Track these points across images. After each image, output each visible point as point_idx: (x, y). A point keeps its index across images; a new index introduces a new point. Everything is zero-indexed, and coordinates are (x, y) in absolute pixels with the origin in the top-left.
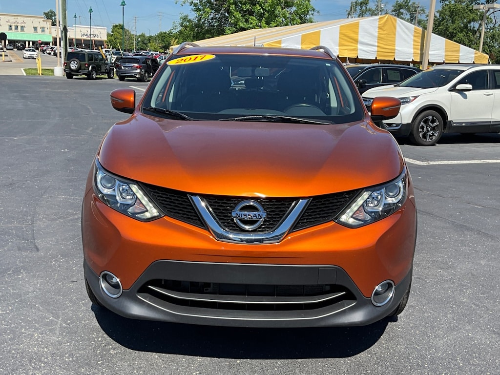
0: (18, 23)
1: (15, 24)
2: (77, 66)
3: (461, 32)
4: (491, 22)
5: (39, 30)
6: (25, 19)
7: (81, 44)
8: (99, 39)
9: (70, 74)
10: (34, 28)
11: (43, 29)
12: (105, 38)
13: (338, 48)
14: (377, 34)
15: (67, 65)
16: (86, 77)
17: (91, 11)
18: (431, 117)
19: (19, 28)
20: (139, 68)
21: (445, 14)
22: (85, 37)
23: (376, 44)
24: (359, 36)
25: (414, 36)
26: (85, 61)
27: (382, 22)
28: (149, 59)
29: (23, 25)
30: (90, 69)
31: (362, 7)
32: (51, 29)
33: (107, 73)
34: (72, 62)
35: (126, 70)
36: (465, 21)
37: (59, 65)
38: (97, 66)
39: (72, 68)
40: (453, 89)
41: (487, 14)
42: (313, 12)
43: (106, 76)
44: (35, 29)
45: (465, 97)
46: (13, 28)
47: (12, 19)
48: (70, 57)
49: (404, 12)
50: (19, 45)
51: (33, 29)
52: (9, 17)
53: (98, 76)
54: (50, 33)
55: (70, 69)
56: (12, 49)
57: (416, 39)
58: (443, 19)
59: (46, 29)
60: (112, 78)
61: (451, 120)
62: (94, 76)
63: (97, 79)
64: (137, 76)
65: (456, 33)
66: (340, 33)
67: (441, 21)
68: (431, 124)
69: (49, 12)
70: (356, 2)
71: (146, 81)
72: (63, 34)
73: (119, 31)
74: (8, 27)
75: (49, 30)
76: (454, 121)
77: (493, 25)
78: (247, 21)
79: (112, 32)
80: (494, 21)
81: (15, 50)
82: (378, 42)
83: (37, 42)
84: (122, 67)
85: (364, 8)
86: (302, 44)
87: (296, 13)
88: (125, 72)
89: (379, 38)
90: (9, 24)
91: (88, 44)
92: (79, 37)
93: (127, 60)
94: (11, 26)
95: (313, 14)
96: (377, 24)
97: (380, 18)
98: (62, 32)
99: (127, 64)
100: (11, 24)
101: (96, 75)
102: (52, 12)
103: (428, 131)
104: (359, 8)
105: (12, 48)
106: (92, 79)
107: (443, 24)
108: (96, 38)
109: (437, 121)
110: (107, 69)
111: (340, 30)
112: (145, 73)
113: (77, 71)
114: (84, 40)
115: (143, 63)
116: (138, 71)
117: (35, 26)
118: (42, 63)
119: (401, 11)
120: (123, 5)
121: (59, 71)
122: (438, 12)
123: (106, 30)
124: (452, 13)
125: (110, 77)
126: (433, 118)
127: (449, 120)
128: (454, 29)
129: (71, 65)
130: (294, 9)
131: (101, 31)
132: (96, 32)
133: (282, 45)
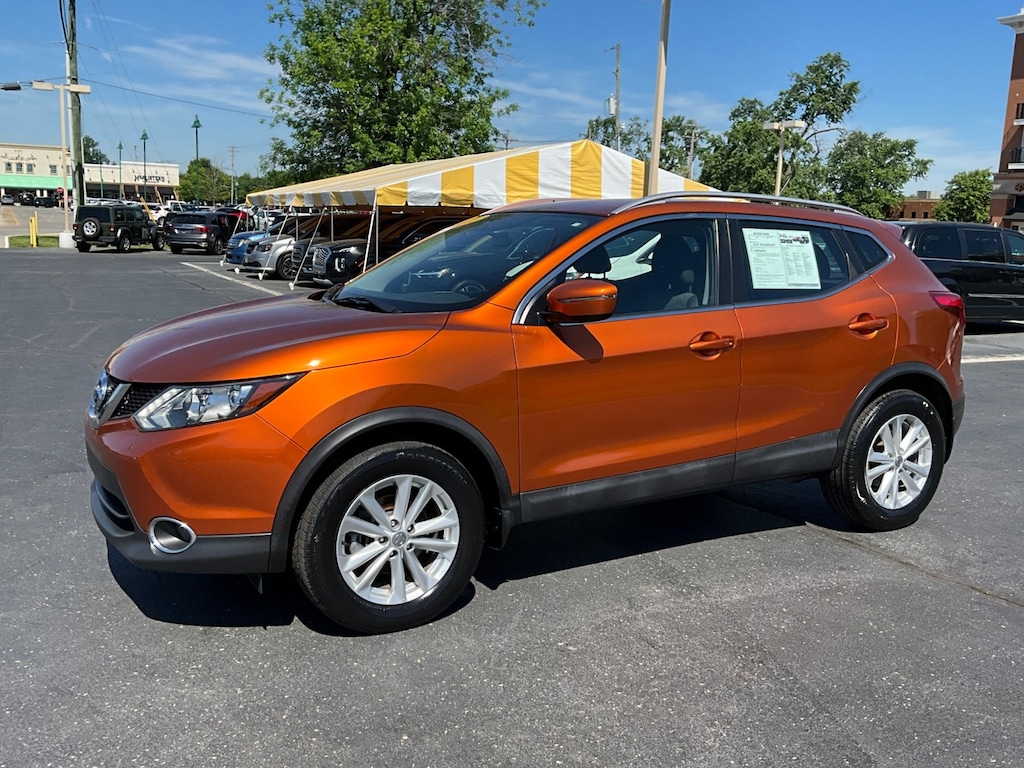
0: (22, 159)
1: (18, 161)
2: (95, 230)
3: (764, 167)
4: (811, 150)
5: (60, 171)
6: (35, 153)
7: (134, 194)
8: (166, 184)
9: (83, 244)
10: (51, 167)
12: (176, 182)
13: (505, 194)
14: (569, 173)
15: (78, 229)
16: (115, 248)
17: (145, 137)
19: (25, 167)
20: (206, 231)
21: (737, 138)
23: (569, 188)
24: (540, 174)
25: (633, 174)
26: (109, 221)
27: (576, 152)
28: (224, 216)
29: (31, 162)
30: (119, 234)
31: (606, 128)
33: (150, 241)
34: (87, 224)
35: (183, 235)
36: (770, 148)
37: (67, 229)
38: (131, 229)
39: (87, 233)
41: (804, 138)
42: (495, 137)
43: (151, 246)
44: (53, 169)
46: (14, 167)
47: (12, 153)
48: (84, 213)
49: (675, 136)
50: (25, 196)
51: (49, 169)
52: (7, 149)
53: (133, 247)
55: (84, 235)
56: (12, 204)
57: (636, 179)
58: (735, 147)
60: (161, 249)
62: (127, 246)
63: (131, 251)
64: (203, 245)
65: (756, 169)
66: (507, 170)
67: (731, 150)
70: (597, 121)
71: (219, 252)
73: (200, 170)
74: (4, 167)
77: (814, 155)
78: (382, 150)
79: (189, 172)
80: (815, 148)
81: (18, 204)
82: (572, 185)
83: (56, 190)
84: (176, 231)
85: (610, 130)
87: (467, 139)
88: (178, 237)
89: (574, 178)
90: (6, 160)
92: (129, 181)
93: (185, 218)
94: (9, 165)
95: (495, 140)
96: (568, 155)
97: (573, 146)
98: (74, 173)
99: (184, 226)
100: (10, 161)
101: (131, 244)
104: (601, 130)
105: (11, 201)
106: (123, 251)
107: (735, 154)
110: (151, 235)
111: (507, 166)
112: (217, 241)
113: (95, 238)
114: (140, 187)
115: (212, 223)
116: (204, 236)
117: (53, 164)
118: (40, 226)
119: (670, 134)
120: (197, 127)
121: (67, 240)
122: (725, 134)
123: (178, 170)
124: (748, 135)
125: (157, 248)
128: (753, 162)
129: (85, 228)
130: (462, 132)
131: (170, 171)
132: (161, 172)
133: (409, 190)
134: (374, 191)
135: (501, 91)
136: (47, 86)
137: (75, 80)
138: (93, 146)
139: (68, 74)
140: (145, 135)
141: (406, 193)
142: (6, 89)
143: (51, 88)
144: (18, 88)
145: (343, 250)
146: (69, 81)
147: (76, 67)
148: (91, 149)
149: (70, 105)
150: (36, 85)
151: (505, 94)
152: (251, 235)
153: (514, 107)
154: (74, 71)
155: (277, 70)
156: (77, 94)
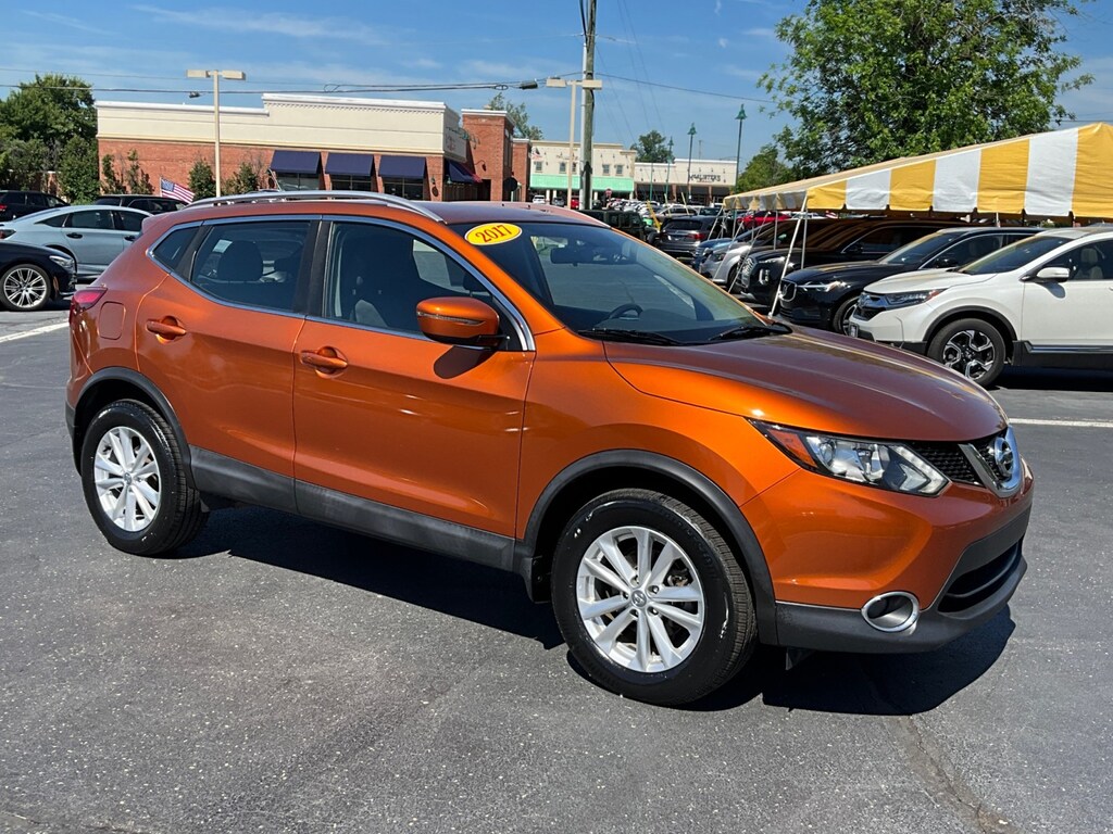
5: (613, 170)
7: (686, 195)
8: (721, 183)
10: (604, 166)
11: (619, 169)
12: (732, 181)
13: (976, 194)
14: (1073, 166)
17: (692, 132)
18: (972, 333)
20: (700, 238)
22: (694, 182)
24: (1030, 168)
27: (1085, 139)
32: (633, 168)
35: (676, 242)
40: (1032, 277)
42: (1058, 118)
45: (1061, 293)
46: (568, 167)
47: (567, 152)
51: (602, 169)
52: (562, 148)
54: (632, 176)
59: (624, 168)
61: (1024, 339)
66: (983, 164)
68: (973, 346)
69: (649, 136)
72: (584, 179)
74: (558, 166)
75: (630, 170)
76: (1033, 343)
82: (1076, 181)
86: (892, 188)
88: (670, 244)
89: (1080, 172)
90: (561, 160)
91: (700, 195)
92: (683, 181)
93: (680, 223)
94: (564, 165)
96: (1074, 143)
97: (1080, 132)
98: (582, 173)
100: (565, 160)
102: (655, 135)
103: (968, 360)
108: (716, 183)
109: (988, 340)
111: (983, 158)
114: (694, 187)
115: (708, 229)
116: (697, 243)
117: (606, 163)
120: (742, 118)
123: (735, 168)
126: (977, 335)
127: (1019, 339)
131: (727, 168)
132: (718, 170)
133: (848, 191)
134: (805, 193)
135: (1069, 59)
136: (560, 83)
137: (591, 74)
138: (660, 142)
139: (584, 69)
140: (693, 129)
141: (844, 194)
142: (524, 88)
143: (564, 85)
144: (535, 86)
145: (769, 261)
146: (584, 76)
147: (592, 61)
148: (657, 146)
149: (583, 102)
150: (550, 83)
151: (1075, 63)
152: (717, 243)
153: (1086, 80)
154: (590, 66)
155: (790, 49)
156: (591, 90)
